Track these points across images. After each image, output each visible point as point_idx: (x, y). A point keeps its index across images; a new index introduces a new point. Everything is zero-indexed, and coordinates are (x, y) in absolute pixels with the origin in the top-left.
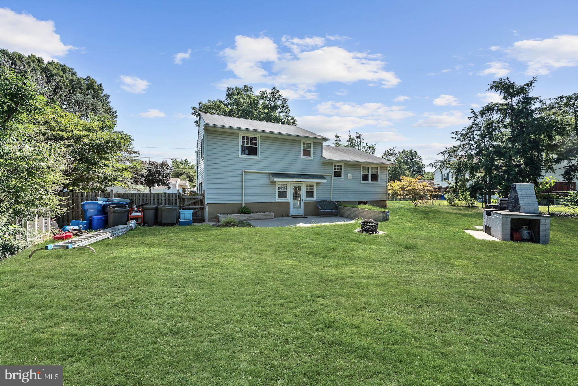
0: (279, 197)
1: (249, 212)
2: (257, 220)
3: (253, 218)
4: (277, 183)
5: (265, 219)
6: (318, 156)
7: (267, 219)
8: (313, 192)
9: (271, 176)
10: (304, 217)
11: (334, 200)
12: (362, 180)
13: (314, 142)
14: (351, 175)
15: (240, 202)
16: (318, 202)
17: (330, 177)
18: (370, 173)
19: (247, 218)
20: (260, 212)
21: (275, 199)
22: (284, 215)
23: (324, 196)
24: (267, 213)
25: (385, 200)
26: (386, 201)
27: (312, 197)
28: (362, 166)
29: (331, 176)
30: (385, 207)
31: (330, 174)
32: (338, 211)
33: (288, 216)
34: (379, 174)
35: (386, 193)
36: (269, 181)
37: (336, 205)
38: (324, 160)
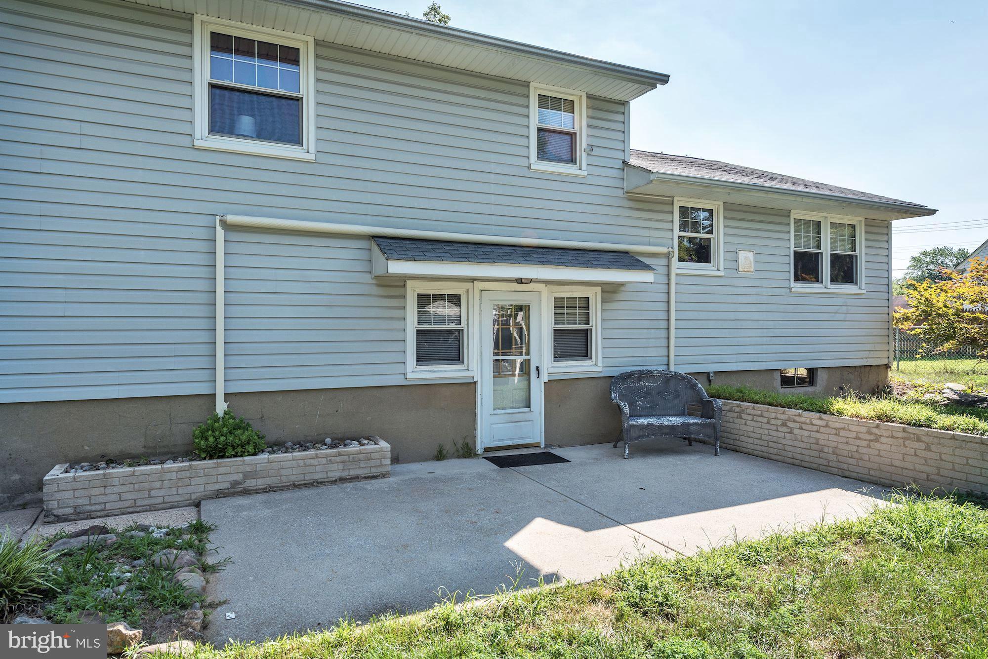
0: (422, 358)
1: (240, 450)
2: (295, 486)
3: (268, 481)
4: (413, 290)
5: (343, 480)
6: (611, 163)
7: (356, 478)
8: (586, 333)
9: (376, 249)
10: (548, 458)
11: (682, 370)
12: (797, 278)
13: (589, 97)
14: (751, 255)
15: (203, 389)
16: (612, 381)
17: (664, 262)
18: (826, 250)
19: (234, 484)
20: (317, 442)
21: (399, 368)
22: (448, 447)
23: (640, 352)
24: (354, 447)
25: (885, 362)
26: (888, 366)
27: (585, 353)
28: (795, 214)
29: (668, 256)
30: (881, 391)
31: (664, 250)
32: (713, 426)
33: (468, 452)
34: (862, 252)
35: (886, 332)
36: (367, 278)
37: (699, 392)
38: (633, 182)
